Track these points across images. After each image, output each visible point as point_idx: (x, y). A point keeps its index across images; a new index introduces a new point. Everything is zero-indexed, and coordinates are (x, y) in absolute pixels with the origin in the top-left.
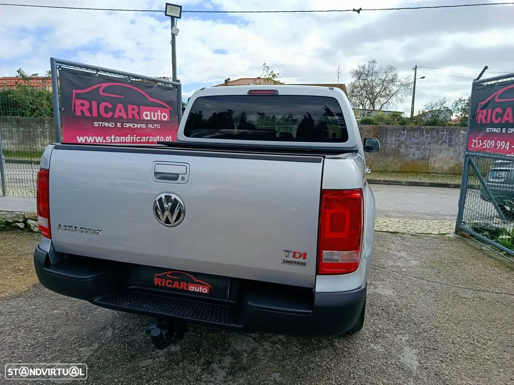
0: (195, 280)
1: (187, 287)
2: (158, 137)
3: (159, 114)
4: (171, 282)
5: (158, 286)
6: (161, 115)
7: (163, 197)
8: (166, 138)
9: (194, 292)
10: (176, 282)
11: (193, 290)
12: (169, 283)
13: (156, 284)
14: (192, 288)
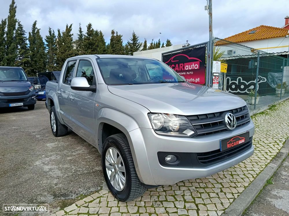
2: (191, 79)
3: (193, 65)
6: (194, 66)
8: (196, 79)
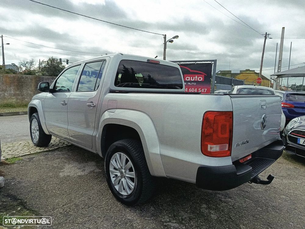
10: (245, 158)
12: (243, 160)
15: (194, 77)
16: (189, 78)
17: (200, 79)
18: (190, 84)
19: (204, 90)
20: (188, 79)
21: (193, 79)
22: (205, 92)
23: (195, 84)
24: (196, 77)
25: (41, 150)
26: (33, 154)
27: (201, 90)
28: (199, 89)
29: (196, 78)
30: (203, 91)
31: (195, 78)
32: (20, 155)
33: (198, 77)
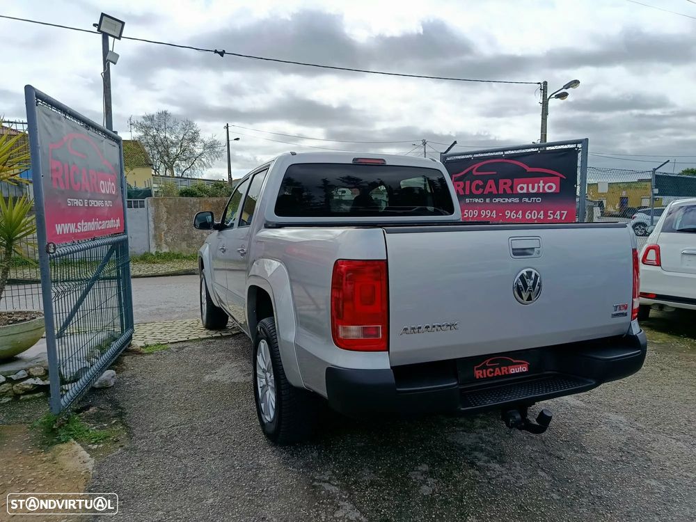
0: (514, 361)
1: (508, 371)
4: (492, 370)
5: (480, 380)
7: (525, 274)
9: (516, 374)
10: (497, 369)
11: (514, 372)
12: (491, 373)
13: (478, 377)
14: (513, 370)
15: (536, 185)
16: (525, 186)
17: (550, 188)
18: (527, 200)
19: (561, 215)
20: (522, 188)
21: (533, 188)
22: (563, 218)
23: (538, 200)
24: (541, 184)
25: (207, 334)
26: (191, 341)
27: (554, 214)
28: (550, 212)
29: (542, 186)
30: (559, 217)
31: (539, 187)
32: (170, 341)
33: (545, 183)
